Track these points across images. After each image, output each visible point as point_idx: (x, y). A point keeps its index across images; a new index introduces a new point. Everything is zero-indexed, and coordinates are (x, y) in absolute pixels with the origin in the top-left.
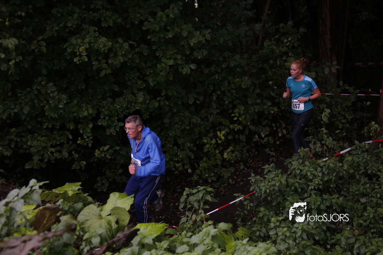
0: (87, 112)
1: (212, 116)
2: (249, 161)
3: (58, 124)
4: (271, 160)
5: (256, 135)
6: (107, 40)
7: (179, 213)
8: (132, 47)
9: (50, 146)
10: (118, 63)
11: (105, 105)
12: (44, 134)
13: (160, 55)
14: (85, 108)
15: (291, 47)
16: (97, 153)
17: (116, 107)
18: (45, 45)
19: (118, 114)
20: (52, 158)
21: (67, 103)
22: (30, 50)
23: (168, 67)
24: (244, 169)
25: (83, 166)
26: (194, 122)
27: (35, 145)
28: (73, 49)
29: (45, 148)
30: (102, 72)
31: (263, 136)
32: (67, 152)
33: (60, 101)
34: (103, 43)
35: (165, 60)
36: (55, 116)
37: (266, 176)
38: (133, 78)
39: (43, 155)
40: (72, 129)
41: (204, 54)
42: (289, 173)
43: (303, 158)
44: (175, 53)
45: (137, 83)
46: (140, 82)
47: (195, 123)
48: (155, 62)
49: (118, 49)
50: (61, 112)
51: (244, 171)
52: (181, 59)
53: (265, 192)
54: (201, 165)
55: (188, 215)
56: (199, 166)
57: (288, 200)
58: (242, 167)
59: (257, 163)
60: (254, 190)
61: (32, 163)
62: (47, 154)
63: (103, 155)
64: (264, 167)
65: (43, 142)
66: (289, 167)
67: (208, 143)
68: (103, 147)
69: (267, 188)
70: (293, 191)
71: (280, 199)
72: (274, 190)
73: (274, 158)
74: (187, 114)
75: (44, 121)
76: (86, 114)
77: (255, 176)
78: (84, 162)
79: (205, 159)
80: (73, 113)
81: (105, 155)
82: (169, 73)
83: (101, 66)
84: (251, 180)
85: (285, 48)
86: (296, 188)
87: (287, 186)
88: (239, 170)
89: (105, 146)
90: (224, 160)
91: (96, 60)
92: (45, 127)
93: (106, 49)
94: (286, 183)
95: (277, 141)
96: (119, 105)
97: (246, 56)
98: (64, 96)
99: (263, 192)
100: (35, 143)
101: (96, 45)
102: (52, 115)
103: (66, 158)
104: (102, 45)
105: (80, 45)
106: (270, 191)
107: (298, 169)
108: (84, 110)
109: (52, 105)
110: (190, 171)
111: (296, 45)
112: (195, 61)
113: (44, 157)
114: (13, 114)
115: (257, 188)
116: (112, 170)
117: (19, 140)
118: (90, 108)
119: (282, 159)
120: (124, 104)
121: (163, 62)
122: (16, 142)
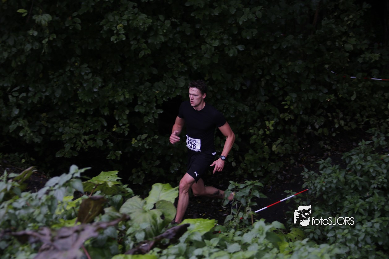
0: (123, 96)
1: (260, 103)
3: (92, 109)
4: (325, 154)
5: (309, 126)
6: (147, 17)
7: (221, 210)
8: (174, 25)
9: (82, 133)
10: (158, 43)
11: (143, 90)
12: (77, 120)
14: (121, 92)
15: (352, 26)
16: (134, 142)
17: (154, 92)
18: (80, 22)
19: (157, 100)
20: (85, 146)
21: (102, 87)
22: (64, 28)
23: (213, 49)
24: (294, 164)
25: (119, 156)
26: (240, 110)
27: (67, 132)
28: (109, 27)
29: (78, 135)
30: (141, 53)
31: (317, 127)
32: (102, 140)
33: (94, 84)
34: (143, 20)
35: (209, 40)
36: (89, 101)
37: (321, 172)
38: (173, 60)
39: (75, 143)
40: (107, 115)
41: (253, 34)
42: (348, 168)
43: (364, 152)
44: (221, 32)
45: (178, 66)
46: (181, 65)
48: (198, 43)
49: (159, 27)
50: (96, 96)
51: (295, 166)
52: (228, 39)
53: (321, 189)
54: (246, 158)
55: (234, 212)
56: (244, 159)
57: (346, 199)
58: (292, 161)
59: (309, 157)
60: (307, 187)
61: (63, 152)
62: (79, 142)
63: (140, 145)
64: (319, 162)
65: (75, 129)
66: (347, 162)
67: (254, 134)
68: (140, 135)
69: (323, 186)
70: (352, 189)
71: (337, 198)
72: (330, 187)
73: (329, 152)
74: (233, 101)
75: (77, 105)
76: (122, 99)
77: (309, 171)
78: (120, 152)
79: (251, 151)
80: (108, 97)
81: (143, 145)
82: (214, 54)
83: (140, 46)
84: (303, 176)
85: (345, 27)
86: (356, 185)
87: (346, 183)
88: (289, 165)
89: (142, 134)
90: (272, 153)
91: (135, 39)
92: (77, 112)
93: (146, 27)
94: (344, 180)
95: (333, 133)
96: (158, 91)
97: (300, 36)
98: (99, 79)
99: (318, 190)
100: (67, 129)
101: (135, 22)
102: (86, 99)
103: (100, 147)
104: (142, 22)
105: (117, 22)
106: (326, 188)
107: (359, 164)
108: (120, 94)
109: (86, 88)
110: (234, 164)
111: (358, 23)
112: (243, 41)
113: (76, 145)
114: (44, 97)
115: (310, 185)
116: (149, 162)
117: (50, 126)
118: (126, 93)
119: (339, 154)
120: (163, 89)
121: (208, 42)
122: (47, 128)
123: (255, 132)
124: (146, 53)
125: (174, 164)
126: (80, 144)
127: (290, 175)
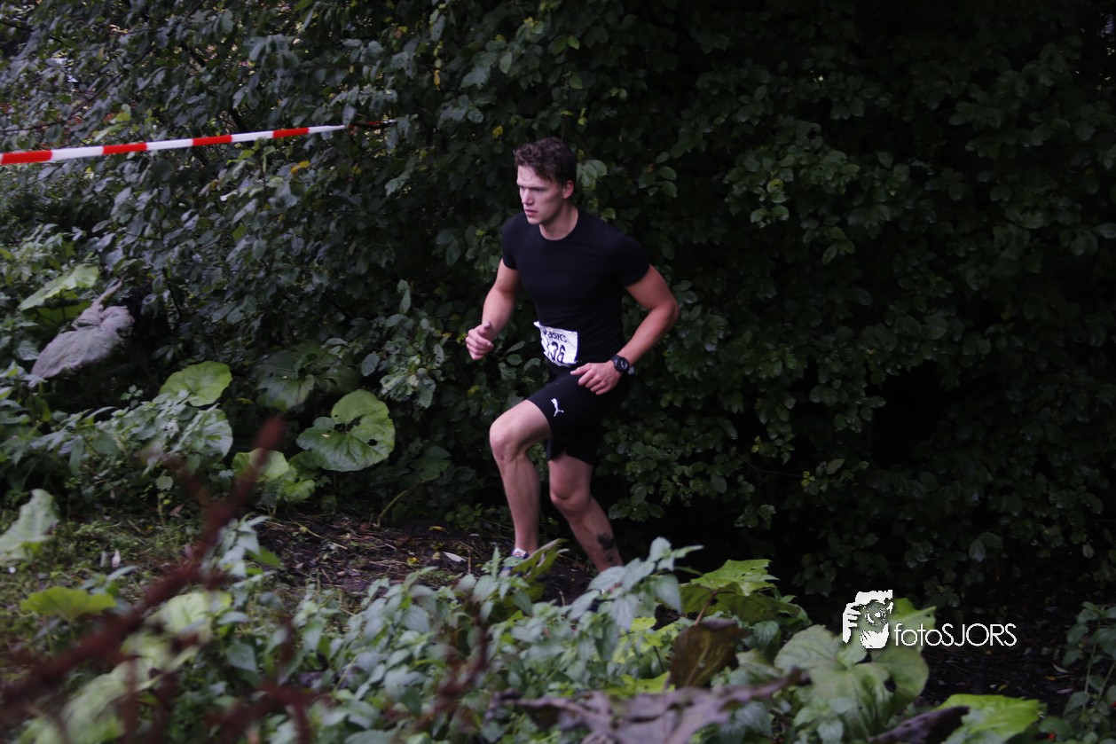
0: (781, 363)
3: (699, 398)
6: (845, 157)
7: (1053, 679)
8: (917, 176)
9: (676, 458)
10: (875, 224)
11: (831, 346)
12: (662, 425)
13: (1001, 200)
14: (775, 353)
16: (807, 480)
17: (863, 352)
18: (674, 175)
19: (869, 373)
20: (683, 493)
21: (727, 339)
22: (634, 193)
23: (1027, 236)
25: (767, 518)
26: (1105, 401)
27: (637, 455)
28: (748, 187)
29: (663, 463)
30: (827, 251)
32: (724, 477)
33: (707, 332)
34: (835, 167)
35: (1017, 213)
36: (692, 375)
38: (915, 267)
39: (658, 485)
40: (738, 413)
44: (1049, 192)
45: (927, 283)
46: (935, 279)
47: (1107, 405)
48: (985, 220)
49: (878, 184)
50: (710, 363)
52: (1070, 209)
55: (1094, 686)
61: (627, 505)
62: (668, 483)
63: (823, 488)
65: (658, 447)
68: (825, 463)
74: (1083, 377)
75: (663, 387)
76: (777, 370)
78: (772, 508)
80: (741, 366)
81: (830, 489)
82: (1028, 251)
83: (826, 234)
89: (829, 460)
91: (814, 216)
92: (664, 404)
93: (842, 184)
96: (871, 348)
98: (719, 320)
100: (638, 448)
101: (815, 173)
102: (685, 371)
103: (719, 494)
104: (832, 172)
105: (768, 174)
108: (773, 360)
109: (685, 343)
110: (1088, 551)
113: (662, 489)
116: (846, 537)
118: (789, 355)
120: (887, 344)
121: (1012, 219)
124: (842, 252)
125: (915, 545)
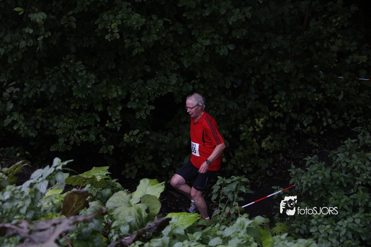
0: (116, 92)
1: (250, 101)
2: (290, 151)
3: (86, 106)
4: (313, 151)
5: (298, 123)
6: (140, 16)
7: (211, 205)
8: (165, 23)
9: (76, 128)
10: (151, 41)
11: (136, 87)
12: (71, 116)
13: (195, 35)
14: (114, 89)
15: (340, 27)
16: (126, 137)
17: (147, 89)
18: (75, 20)
19: (149, 97)
20: (78, 141)
21: (96, 84)
22: (59, 26)
23: (204, 48)
24: (283, 160)
25: (111, 150)
26: (231, 107)
27: (61, 127)
28: (104, 26)
29: (71, 130)
30: (134, 51)
31: (306, 125)
32: (94, 135)
33: (88, 80)
34: (137, 20)
35: (201, 39)
36: (82, 97)
37: (307, 169)
38: (166, 58)
39: (68, 138)
40: (101, 111)
41: (243, 33)
42: (333, 166)
43: (350, 150)
44: (212, 32)
45: (170, 64)
46: (173, 63)
47: (231, 109)
48: (190, 42)
49: (152, 27)
50: (89, 92)
51: (283, 163)
52: (218, 39)
53: (307, 185)
54: (236, 155)
55: (221, 207)
56: (234, 155)
57: (331, 196)
58: (281, 158)
59: (297, 154)
60: (293, 184)
61: (58, 146)
63: (132, 140)
64: (305, 159)
65: (69, 124)
66: (334, 159)
68: (132, 131)
69: (309, 182)
70: (337, 186)
71: (322, 194)
72: (316, 183)
73: (317, 150)
74: (223, 99)
75: (72, 102)
76: (115, 95)
77: (296, 168)
78: (112, 146)
79: (241, 148)
80: (102, 94)
81: (134, 140)
82: (205, 54)
83: (134, 45)
84: (290, 172)
85: (334, 29)
86: (341, 182)
87: (332, 180)
88: (278, 161)
89: (134, 130)
90: (262, 149)
91: (128, 38)
92: (72, 108)
93: (139, 26)
94: (330, 176)
95: (321, 131)
96: (150, 88)
97: (289, 37)
98: (93, 76)
99: (304, 186)
100: (61, 124)
101: (129, 21)
102: (80, 95)
103: (93, 142)
104: (135, 21)
105: (112, 21)
106: (312, 184)
107: (344, 162)
108: (113, 91)
109: (79, 84)
110: (224, 160)
111: (346, 25)
112: (234, 41)
113: (70, 139)
114: (39, 93)
115: (297, 181)
116: (142, 157)
117: (44, 121)
118: (119, 90)
119: (326, 151)
120: (155, 86)
121: (199, 42)
122: (42, 123)
123: (245, 129)
125: (166, 159)
126: (73, 138)
127: (279, 171)
